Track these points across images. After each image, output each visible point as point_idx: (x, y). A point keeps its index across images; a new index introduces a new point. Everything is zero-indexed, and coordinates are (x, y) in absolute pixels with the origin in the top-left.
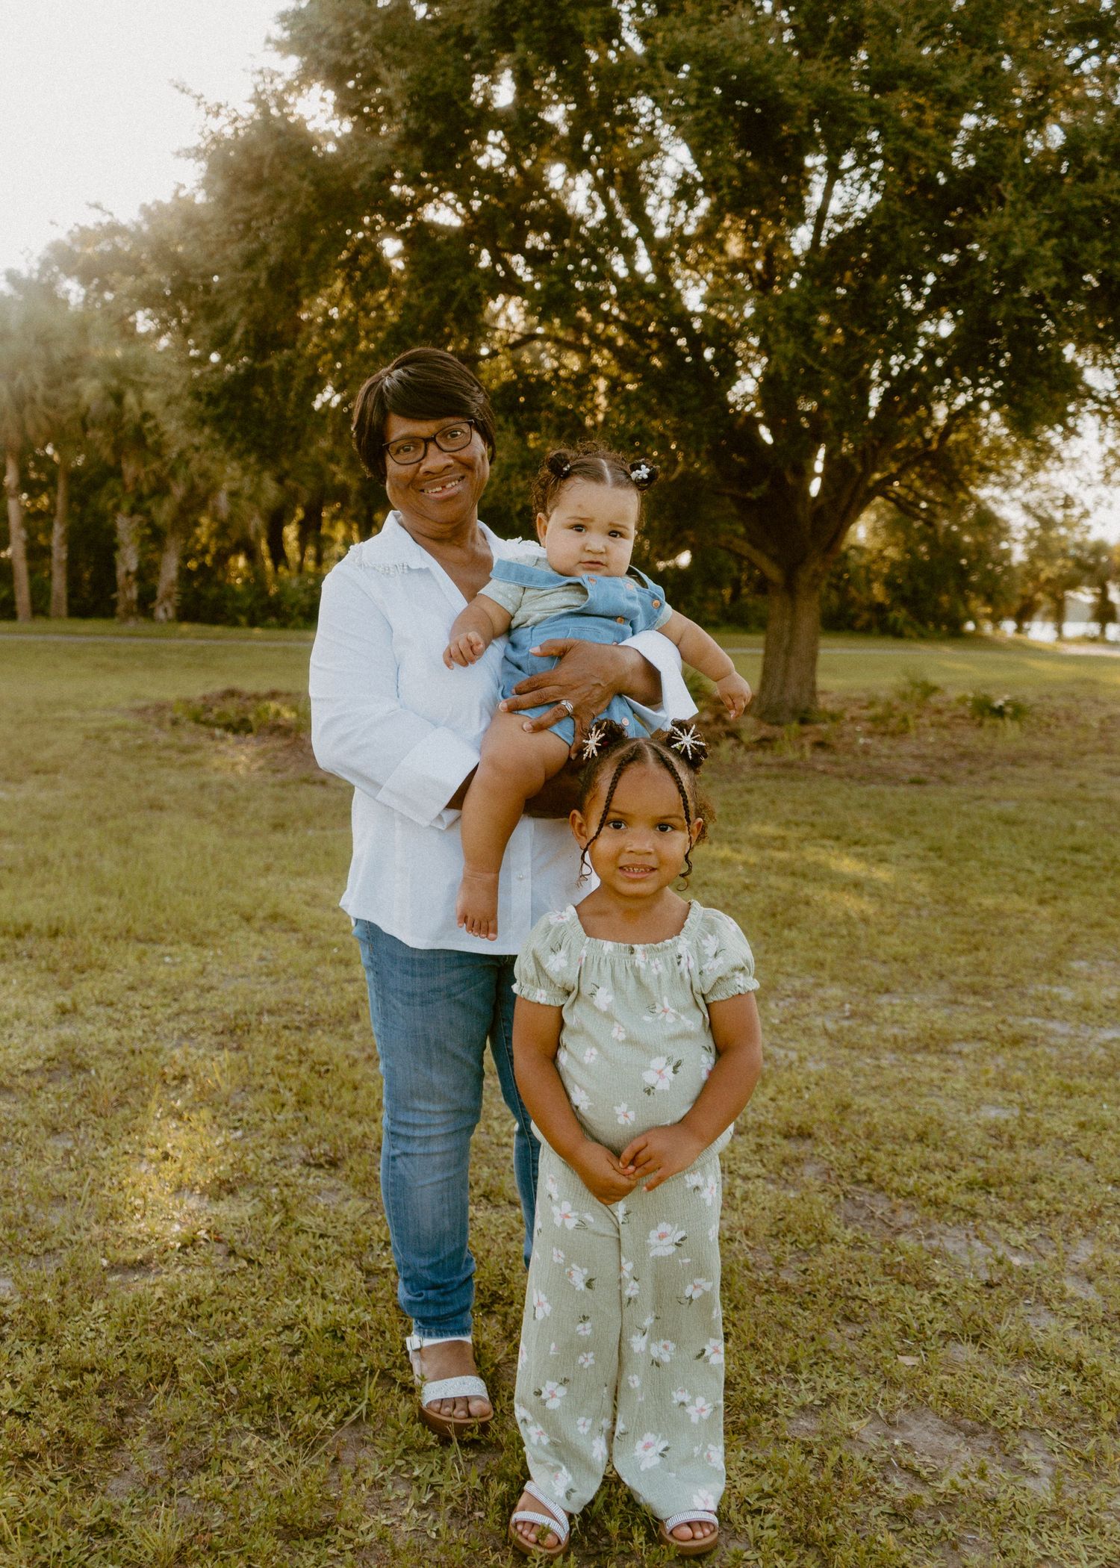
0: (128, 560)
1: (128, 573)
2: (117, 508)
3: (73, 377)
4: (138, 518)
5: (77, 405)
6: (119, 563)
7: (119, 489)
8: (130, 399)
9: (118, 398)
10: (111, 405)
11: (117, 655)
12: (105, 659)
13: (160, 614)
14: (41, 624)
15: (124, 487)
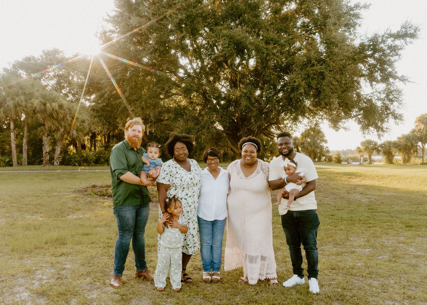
0: (47, 148)
1: (46, 152)
2: (44, 134)
3: (30, 99)
4: (49, 137)
5: (32, 107)
6: (44, 150)
7: (44, 129)
8: (48, 105)
9: (45, 105)
10: (43, 107)
11: (48, 176)
12: (45, 177)
13: (55, 163)
14: (20, 167)
15: (45, 129)
